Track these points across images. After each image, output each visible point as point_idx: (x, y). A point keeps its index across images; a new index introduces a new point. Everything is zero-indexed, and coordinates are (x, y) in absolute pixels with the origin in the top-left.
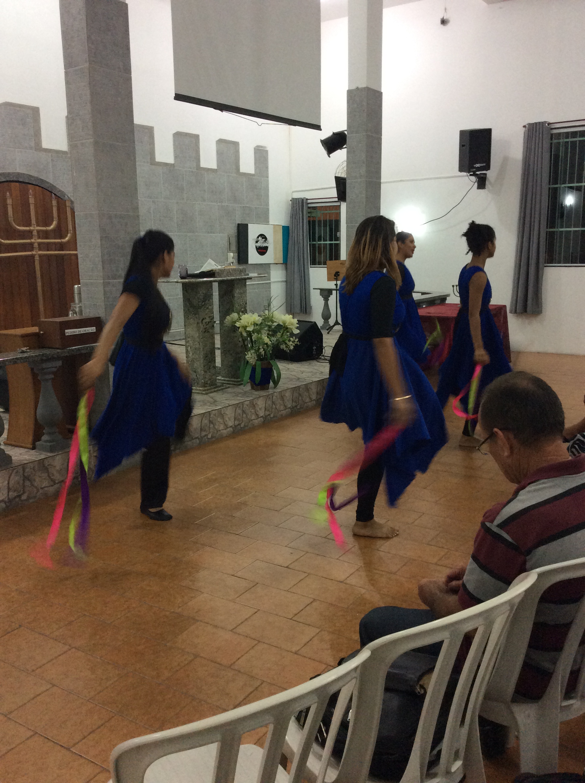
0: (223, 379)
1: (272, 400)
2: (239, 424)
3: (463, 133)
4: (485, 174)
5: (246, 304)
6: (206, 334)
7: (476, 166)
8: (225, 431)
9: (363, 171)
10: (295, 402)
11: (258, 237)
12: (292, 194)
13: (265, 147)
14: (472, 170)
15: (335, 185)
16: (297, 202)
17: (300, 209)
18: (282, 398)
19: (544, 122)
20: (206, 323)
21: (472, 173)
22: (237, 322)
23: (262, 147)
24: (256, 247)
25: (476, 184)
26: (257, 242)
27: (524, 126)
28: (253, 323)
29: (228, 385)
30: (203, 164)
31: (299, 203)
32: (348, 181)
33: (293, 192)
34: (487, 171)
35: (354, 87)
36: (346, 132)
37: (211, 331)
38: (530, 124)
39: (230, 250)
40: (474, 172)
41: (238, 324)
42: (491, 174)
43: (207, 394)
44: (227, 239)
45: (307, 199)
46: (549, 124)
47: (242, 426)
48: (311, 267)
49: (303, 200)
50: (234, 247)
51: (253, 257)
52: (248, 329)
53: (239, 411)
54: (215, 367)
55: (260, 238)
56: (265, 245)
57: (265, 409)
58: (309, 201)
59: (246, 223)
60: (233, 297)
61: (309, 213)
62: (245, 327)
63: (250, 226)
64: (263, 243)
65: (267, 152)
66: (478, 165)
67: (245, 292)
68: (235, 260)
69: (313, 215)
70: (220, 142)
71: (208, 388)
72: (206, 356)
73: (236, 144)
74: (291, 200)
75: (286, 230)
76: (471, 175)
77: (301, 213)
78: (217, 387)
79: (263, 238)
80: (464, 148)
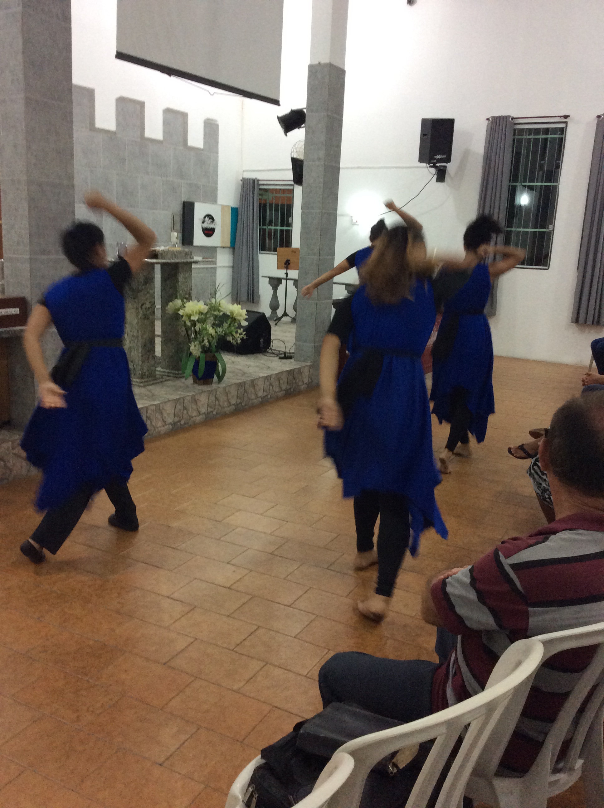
0: (162, 370)
1: (216, 395)
2: (180, 421)
3: (425, 122)
4: (445, 167)
5: (191, 289)
6: (146, 321)
7: (437, 158)
8: (163, 428)
9: (322, 153)
10: (240, 399)
11: (205, 217)
12: (243, 175)
13: (216, 121)
14: (433, 161)
15: (291, 167)
16: (248, 182)
17: (251, 190)
18: (227, 394)
19: (508, 116)
20: (146, 309)
21: (432, 165)
22: (181, 310)
23: (212, 120)
24: (202, 227)
25: (436, 176)
26: (203, 222)
27: (488, 119)
28: (198, 312)
29: (168, 378)
30: (148, 134)
31: (250, 183)
32: (305, 163)
33: (244, 171)
34: (447, 163)
35: (316, 62)
36: (305, 111)
37: (151, 317)
38: (493, 117)
39: (173, 229)
40: (435, 164)
41: (181, 312)
42: (451, 167)
43: (144, 386)
44: (170, 217)
45: (259, 180)
46: (513, 119)
47: (182, 422)
48: (260, 253)
49: (254, 181)
50: (178, 226)
51: (199, 239)
52: (192, 318)
53: (179, 407)
54: (154, 357)
55: (207, 219)
56: (212, 226)
57: (208, 405)
58: (260, 183)
59: (191, 200)
60: (177, 281)
61: (260, 195)
62: (189, 316)
63: (196, 205)
64: (210, 224)
65: (217, 126)
66: (438, 157)
67: (190, 276)
68: (178, 240)
69: (265, 197)
70: (168, 111)
71: (146, 380)
72: (144, 346)
73: (184, 116)
74: (241, 180)
75: (235, 212)
76: (431, 167)
77: (251, 195)
78: (156, 379)
79: (210, 219)
80: (425, 137)
